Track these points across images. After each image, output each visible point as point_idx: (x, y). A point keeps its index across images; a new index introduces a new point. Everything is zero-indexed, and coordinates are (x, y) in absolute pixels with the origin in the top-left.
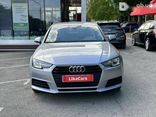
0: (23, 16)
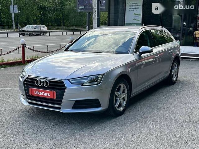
0: (136, 15)
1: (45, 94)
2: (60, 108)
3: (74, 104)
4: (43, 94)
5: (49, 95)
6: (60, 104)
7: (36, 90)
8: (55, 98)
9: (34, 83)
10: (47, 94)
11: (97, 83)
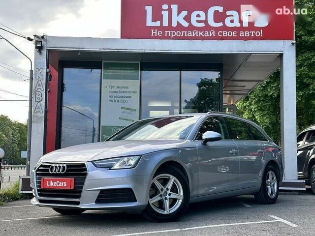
0: (127, 109)
1: (61, 184)
2: (78, 203)
4: (58, 184)
5: (65, 185)
6: (79, 197)
7: (49, 180)
8: (72, 188)
9: (48, 170)
10: (63, 184)
11: (130, 167)
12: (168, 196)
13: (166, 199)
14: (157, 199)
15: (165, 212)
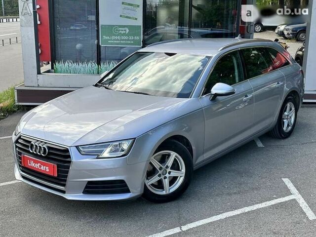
0: (129, 4)
1: (43, 168)
2: (64, 192)
3: (86, 187)
4: (40, 167)
5: (48, 170)
6: (64, 185)
7: (30, 159)
8: (56, 175)
9: (28, 147)
10: (45, 168)
11: (123, 153)
12: (167, 175)
13: (165, 178)
14: (155, 179)
15: (164, 193)
